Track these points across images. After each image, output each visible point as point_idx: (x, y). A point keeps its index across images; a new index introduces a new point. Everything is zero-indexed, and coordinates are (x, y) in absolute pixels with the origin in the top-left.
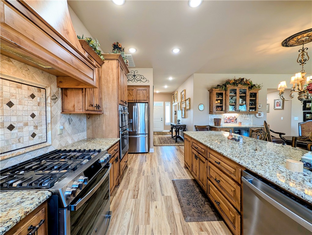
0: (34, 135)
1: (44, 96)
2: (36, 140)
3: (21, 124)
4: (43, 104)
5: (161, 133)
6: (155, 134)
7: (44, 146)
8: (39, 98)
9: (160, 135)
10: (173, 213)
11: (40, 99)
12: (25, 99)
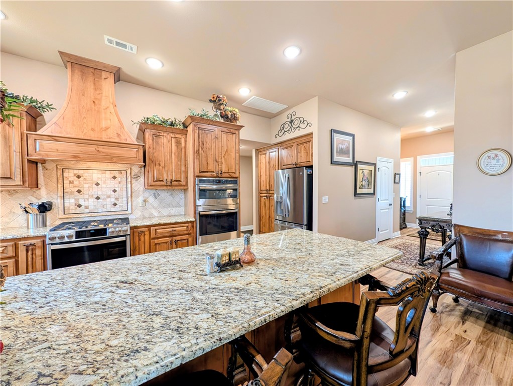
0: (115, 205)
1: (125, 176)
2: (117, 208)
3: (105, 197)
4: (124, 183)
8: (119, 178)
11: (122, 179)
12: (108, 180)
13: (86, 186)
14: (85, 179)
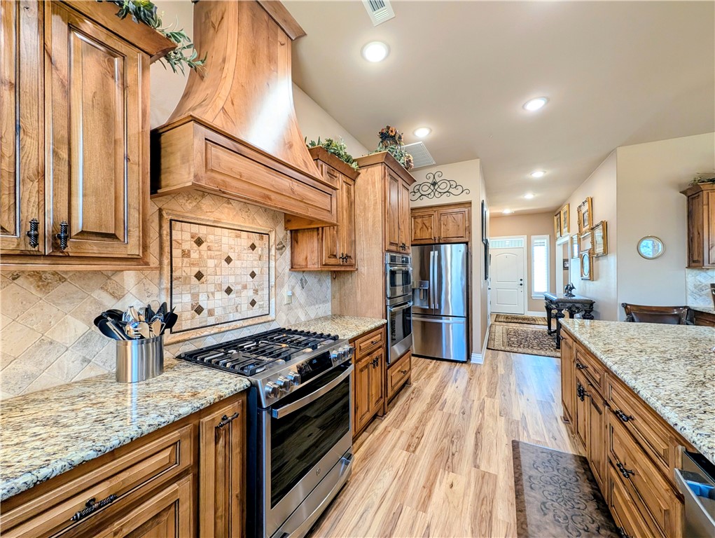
0: (253, 303)
1: (267, 246)
2: (256, 311)
3: (239, 287)
4: (265, 258)
5: (516, 318)
6: (500, 320)
7: (266, 320)
8: (260, 249)
9: (514, 324)
10: (489, 514)
11: (262, 250)
12: (245, 252)
13: (211, 263)
14: (209, 249)
